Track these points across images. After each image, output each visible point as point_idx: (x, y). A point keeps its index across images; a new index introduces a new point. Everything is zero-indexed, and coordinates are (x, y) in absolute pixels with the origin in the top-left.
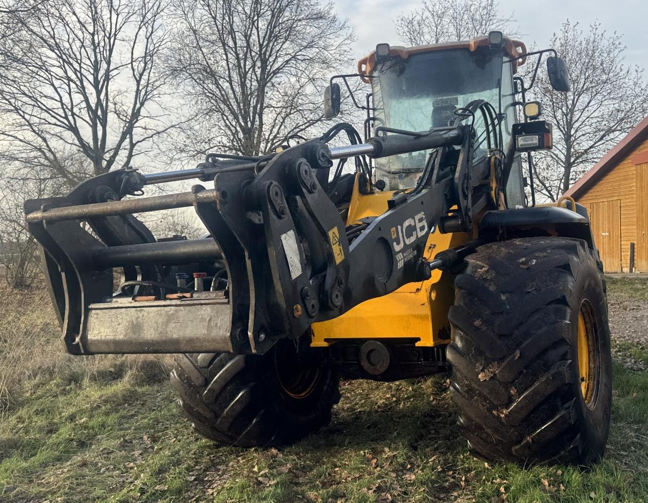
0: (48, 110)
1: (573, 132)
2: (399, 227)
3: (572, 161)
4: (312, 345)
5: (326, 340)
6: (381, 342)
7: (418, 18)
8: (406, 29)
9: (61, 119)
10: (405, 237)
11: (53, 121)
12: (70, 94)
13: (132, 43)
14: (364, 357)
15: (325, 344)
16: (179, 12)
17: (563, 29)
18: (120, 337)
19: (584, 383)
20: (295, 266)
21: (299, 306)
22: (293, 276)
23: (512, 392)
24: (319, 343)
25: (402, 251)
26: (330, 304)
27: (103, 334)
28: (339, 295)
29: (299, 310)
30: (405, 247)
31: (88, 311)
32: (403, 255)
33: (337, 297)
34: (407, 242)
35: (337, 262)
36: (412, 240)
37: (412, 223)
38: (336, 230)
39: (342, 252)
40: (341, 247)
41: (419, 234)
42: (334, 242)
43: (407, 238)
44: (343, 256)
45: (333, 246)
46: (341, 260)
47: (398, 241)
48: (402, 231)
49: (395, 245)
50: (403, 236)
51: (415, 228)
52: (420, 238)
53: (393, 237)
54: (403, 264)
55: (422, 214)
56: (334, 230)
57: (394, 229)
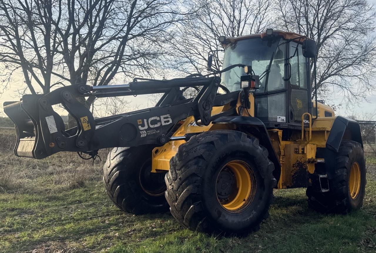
2: (145, 120)
4: (152, 172)
10: (150, 124)
13: (251, 26)
15: (155, 171)
18: (21, 151)
19: (244, 202)
20: (53, 129)
21: (53, 144)
22: (51, 132)
23: (177, 195)
24: (154, 171)
25: (146, 130)
26: (77, 145)
27: (19, 149)
28: (83, 142)
29: (53, 145)
30: (149, 128)
31: (19, 141)
32: (147, 132)
33: (82, 143)
34: (151, 126)
35: (85, 130)
36: (156, 126)
37: (158, 119)
38: (86, 118)
39: (90, 126)
40: (89, 124)
41: (163, 124)
42: (84, 122)
43: (152, 124)
44: (90, 128)
45: (83, 124)
46: (88, 129)
47: (143, 125)
48: (147, 122)
49: (140, 127)
50: (148, 124)
51: (160, 121)
52: (164, 126)
53: (139, 124)
54: (145, 136)
55: (168, 115)
56: (85, 117)
57: (141, 120)
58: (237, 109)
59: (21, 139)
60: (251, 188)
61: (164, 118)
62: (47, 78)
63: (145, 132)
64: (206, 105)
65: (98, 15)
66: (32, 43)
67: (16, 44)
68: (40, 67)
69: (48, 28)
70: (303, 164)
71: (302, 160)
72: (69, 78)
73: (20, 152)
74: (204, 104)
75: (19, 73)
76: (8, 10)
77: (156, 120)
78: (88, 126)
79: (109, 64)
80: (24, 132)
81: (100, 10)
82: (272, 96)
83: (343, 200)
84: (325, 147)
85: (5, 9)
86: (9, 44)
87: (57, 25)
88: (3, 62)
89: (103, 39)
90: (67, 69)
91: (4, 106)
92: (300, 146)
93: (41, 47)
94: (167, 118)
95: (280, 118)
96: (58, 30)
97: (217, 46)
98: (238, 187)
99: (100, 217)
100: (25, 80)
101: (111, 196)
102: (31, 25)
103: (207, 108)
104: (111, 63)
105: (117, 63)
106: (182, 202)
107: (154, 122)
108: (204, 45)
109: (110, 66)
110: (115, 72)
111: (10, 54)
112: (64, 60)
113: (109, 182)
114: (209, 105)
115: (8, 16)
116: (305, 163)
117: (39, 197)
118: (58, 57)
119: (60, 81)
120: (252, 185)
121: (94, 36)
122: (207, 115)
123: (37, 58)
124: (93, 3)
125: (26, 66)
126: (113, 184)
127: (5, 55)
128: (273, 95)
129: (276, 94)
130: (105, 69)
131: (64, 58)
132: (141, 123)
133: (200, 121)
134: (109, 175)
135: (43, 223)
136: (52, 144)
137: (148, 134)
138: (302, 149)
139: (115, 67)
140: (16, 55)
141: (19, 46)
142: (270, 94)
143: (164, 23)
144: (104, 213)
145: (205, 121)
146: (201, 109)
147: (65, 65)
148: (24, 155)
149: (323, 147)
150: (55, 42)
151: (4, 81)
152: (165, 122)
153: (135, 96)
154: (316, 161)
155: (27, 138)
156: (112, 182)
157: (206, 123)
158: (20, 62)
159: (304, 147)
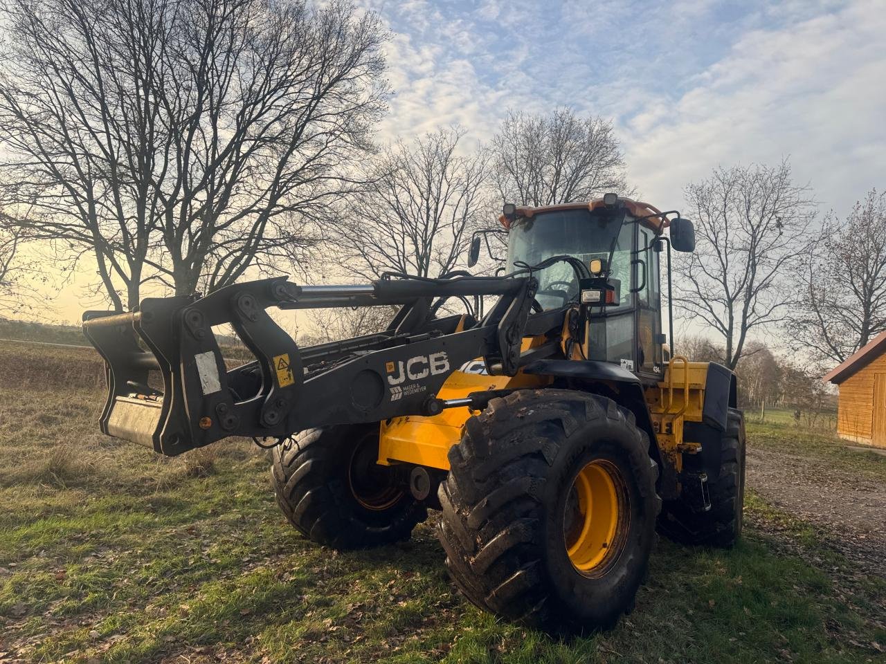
0: (388, 257)
1: (872, 299)
2: (401, 364)
3: (870, 328)
4: (378, 463)
5: (388, 460)
6: (426, 470)
7: (708, 185)
8: (695, 195)
9: (397, 264)
10: (409, 372)
11: (392, 264)
12: (403, 245)
13: (455, 208)
14: (412, 481)
15: (386, 463)
16: (495, 183)
17: (868, 197)
18: (119, 425)
19: (605, 550)
20: (211, 383)
21: (208, 419)
22: (207, 392)
23: (479, 540)
24: (382, 461)
25: (401, 385)
26: (262, 422)
27: (114, 421)
28: (276, 415)
29: (208, 422)
30: (408, 382)
31: (115, 401)
32: (402, 389)
33: (273, 416)
34: (412, 377)
35: (282, 386)
36: (420, 376)
37: (425, 360)
38: (286, 357)
39: (292, 377)
40: (291, 373)
41: (434, 372)
42: (281, 367)
43: (413, 373)
44: (292, 381)
45: (277, 371)
46: (288, 384)
47: (396, 376)
48: (405, 367)
49: (390, 378)
50: (405, 372)
51: (428, 366)
52: (435, 375)
53: (388, 371)
54: (400, 397)
55: (443, 354)
56: (283, 357)
57: (392, 363)
58: (563, 343)
59: (118, 398)
60: (619, 518)
61: (437, 360)
62: (136, 269)
63: (400, 390)
64: (512, 335)
65: (223, 176)
66: (115, 210)
67: (87, 211)
68: (125, 249)
69: (143, 190)
70: (669, 454)
71: (666, 446)
72: (172, 271)
73: (116, 429)
74: (510, 333)
75: (89, 259)
76: (78, 157)
77: (421, 363)
78: (289, 375)
79: (235, 251)
80: (129, 382)
81: (228, 167)
82: (612, 320)
83: (729, 524)
84: (701, 421)
85: (74, 155)
86: (75, 209)
87: (157, 187)
88: (64, 239)
89: (227, 213)
90: (168, 256)
91: (84, 320)
92: (663, 420)
93: (128, 219)
94: (441, 359)
95: (624, 362)
96: (159, 194)
97: (404, 234)
98: (582, 511)
99: (267, 556)
100: (99, 270)
101: (287, 508)
102: (115, 184)
103: (515, 341)
104: (240, 249)
105: (250, 251)
106: (492, 559)
107: (417, 368)
108: (383, 230)
109: (238, 254)
110: (247, 264)
111: (76, 226)
112: (163, 243)
113: (286, 481)
114: (518, 335)
115: (77, 166)
116: (671, 453)
117: (131, 500)
118: (156, 236)
119: (157, 275)
120: (619, 511)
121: (215, 206)
122: (512, 355)
123: (121, 234)
124: (217, 156)
125: (102, 247)
126: (295, 487)
127: (68, 227)
128: (614, 318)
129: (619, 317)
130: (231, 258)
131: (164, 237)
132: (393, 370)
133: (499, 366)
134: (289, 466)
135: (153, 581)
136: (205, 422)
137: (405, 394)
138: (667, 425)
139: (246, 257)
140: (86, 228)
141: (93, 215)
142: (610, 316)
143: (327, 194)
144: (272, 544)
145: (510, 368)
146: (503, 342)
147: (165, 249)
148: (127, 438)
149: (696, 421)
150: (153, 214)
151: (65, 269)
152: (438, 368)
153: (354, 308)
154: (693, 450)
155: (134, 395)
156: (294, 482)
157: (511, 372)
158: (93, 240)
159: (661, 420)
